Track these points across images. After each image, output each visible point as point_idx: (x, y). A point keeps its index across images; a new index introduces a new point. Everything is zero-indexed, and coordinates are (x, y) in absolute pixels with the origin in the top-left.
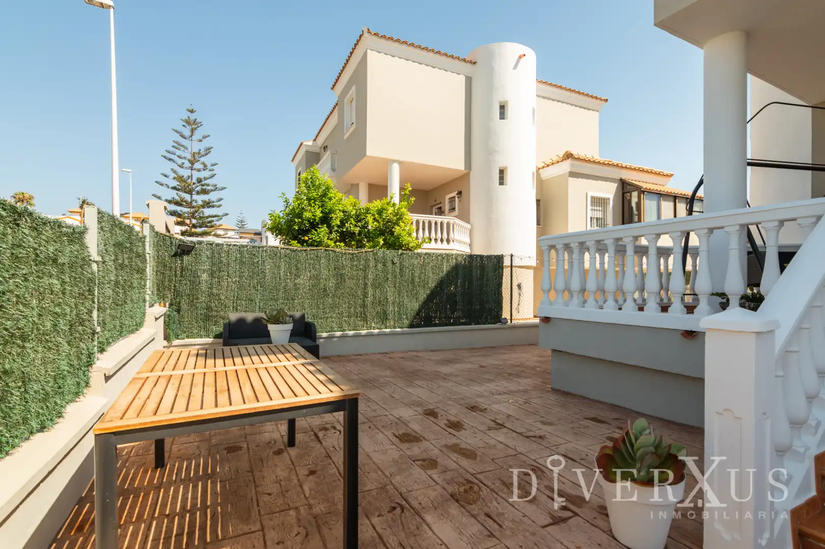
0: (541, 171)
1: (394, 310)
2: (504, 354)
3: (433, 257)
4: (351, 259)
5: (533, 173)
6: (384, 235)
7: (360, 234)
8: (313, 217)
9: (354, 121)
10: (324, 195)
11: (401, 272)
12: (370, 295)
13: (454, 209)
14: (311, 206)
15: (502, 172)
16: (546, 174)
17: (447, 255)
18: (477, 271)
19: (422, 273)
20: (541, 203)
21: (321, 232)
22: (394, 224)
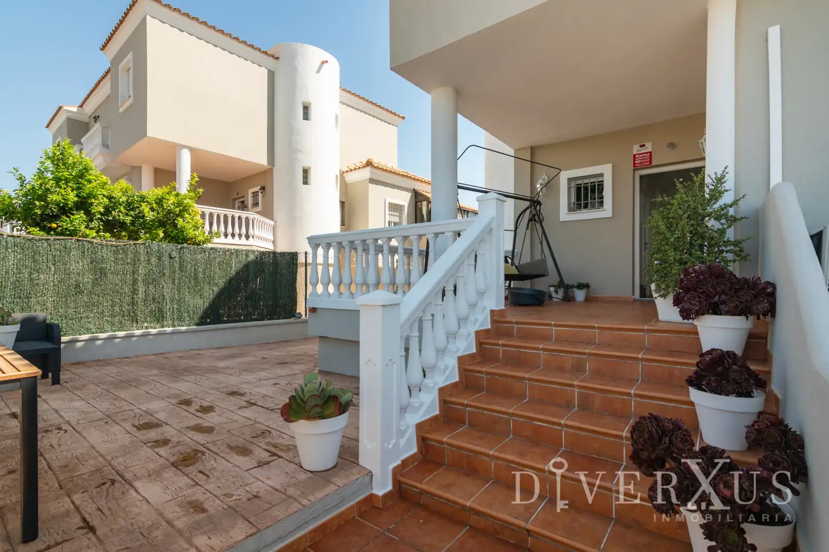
0: (344, 174)
1: (173, 308)
2: (293, 346)
3: (219, 252)
4: (114, 251)
5: (337, 176)
6: (165, 227)
7: (133, 223)
8: (63, 201)
9: (131, 93)
10: (81, 175)
11: (180, 266)
12: (140, 292)
13: (258, 204)
14: (61, 187)
15: (306, 172)
16: (351, 178)
17: (237, 251)
18: (270, 267)
19: (206, 268)
20: (346, 204)
21: (75, 219)
22: (178, 216)
